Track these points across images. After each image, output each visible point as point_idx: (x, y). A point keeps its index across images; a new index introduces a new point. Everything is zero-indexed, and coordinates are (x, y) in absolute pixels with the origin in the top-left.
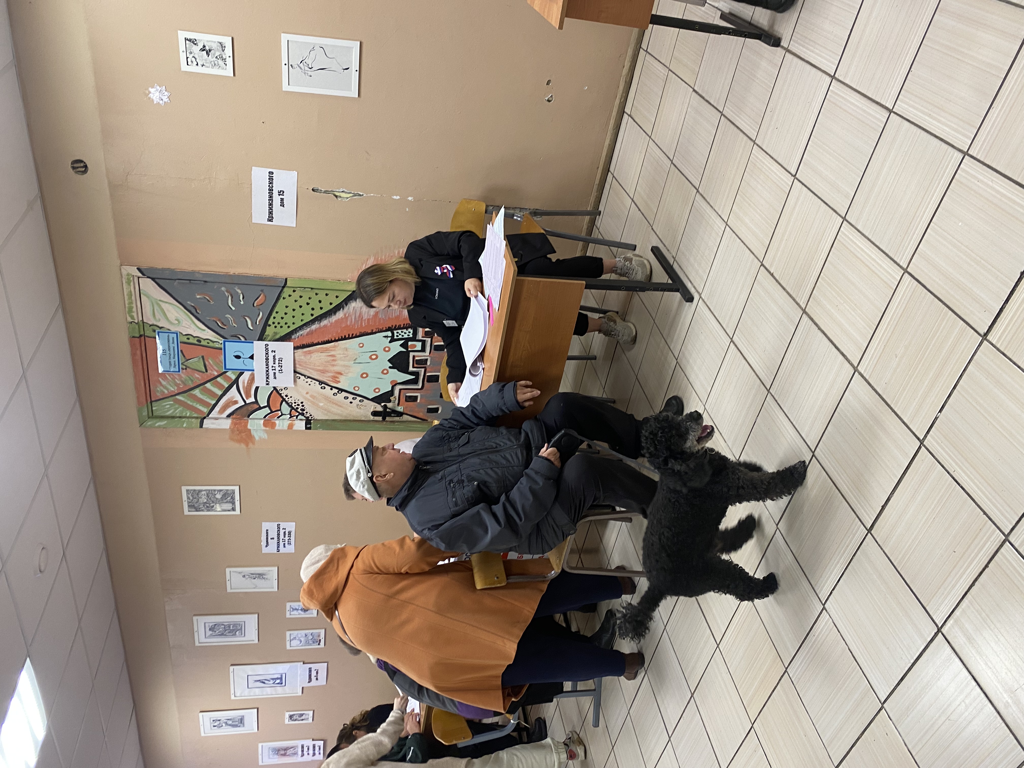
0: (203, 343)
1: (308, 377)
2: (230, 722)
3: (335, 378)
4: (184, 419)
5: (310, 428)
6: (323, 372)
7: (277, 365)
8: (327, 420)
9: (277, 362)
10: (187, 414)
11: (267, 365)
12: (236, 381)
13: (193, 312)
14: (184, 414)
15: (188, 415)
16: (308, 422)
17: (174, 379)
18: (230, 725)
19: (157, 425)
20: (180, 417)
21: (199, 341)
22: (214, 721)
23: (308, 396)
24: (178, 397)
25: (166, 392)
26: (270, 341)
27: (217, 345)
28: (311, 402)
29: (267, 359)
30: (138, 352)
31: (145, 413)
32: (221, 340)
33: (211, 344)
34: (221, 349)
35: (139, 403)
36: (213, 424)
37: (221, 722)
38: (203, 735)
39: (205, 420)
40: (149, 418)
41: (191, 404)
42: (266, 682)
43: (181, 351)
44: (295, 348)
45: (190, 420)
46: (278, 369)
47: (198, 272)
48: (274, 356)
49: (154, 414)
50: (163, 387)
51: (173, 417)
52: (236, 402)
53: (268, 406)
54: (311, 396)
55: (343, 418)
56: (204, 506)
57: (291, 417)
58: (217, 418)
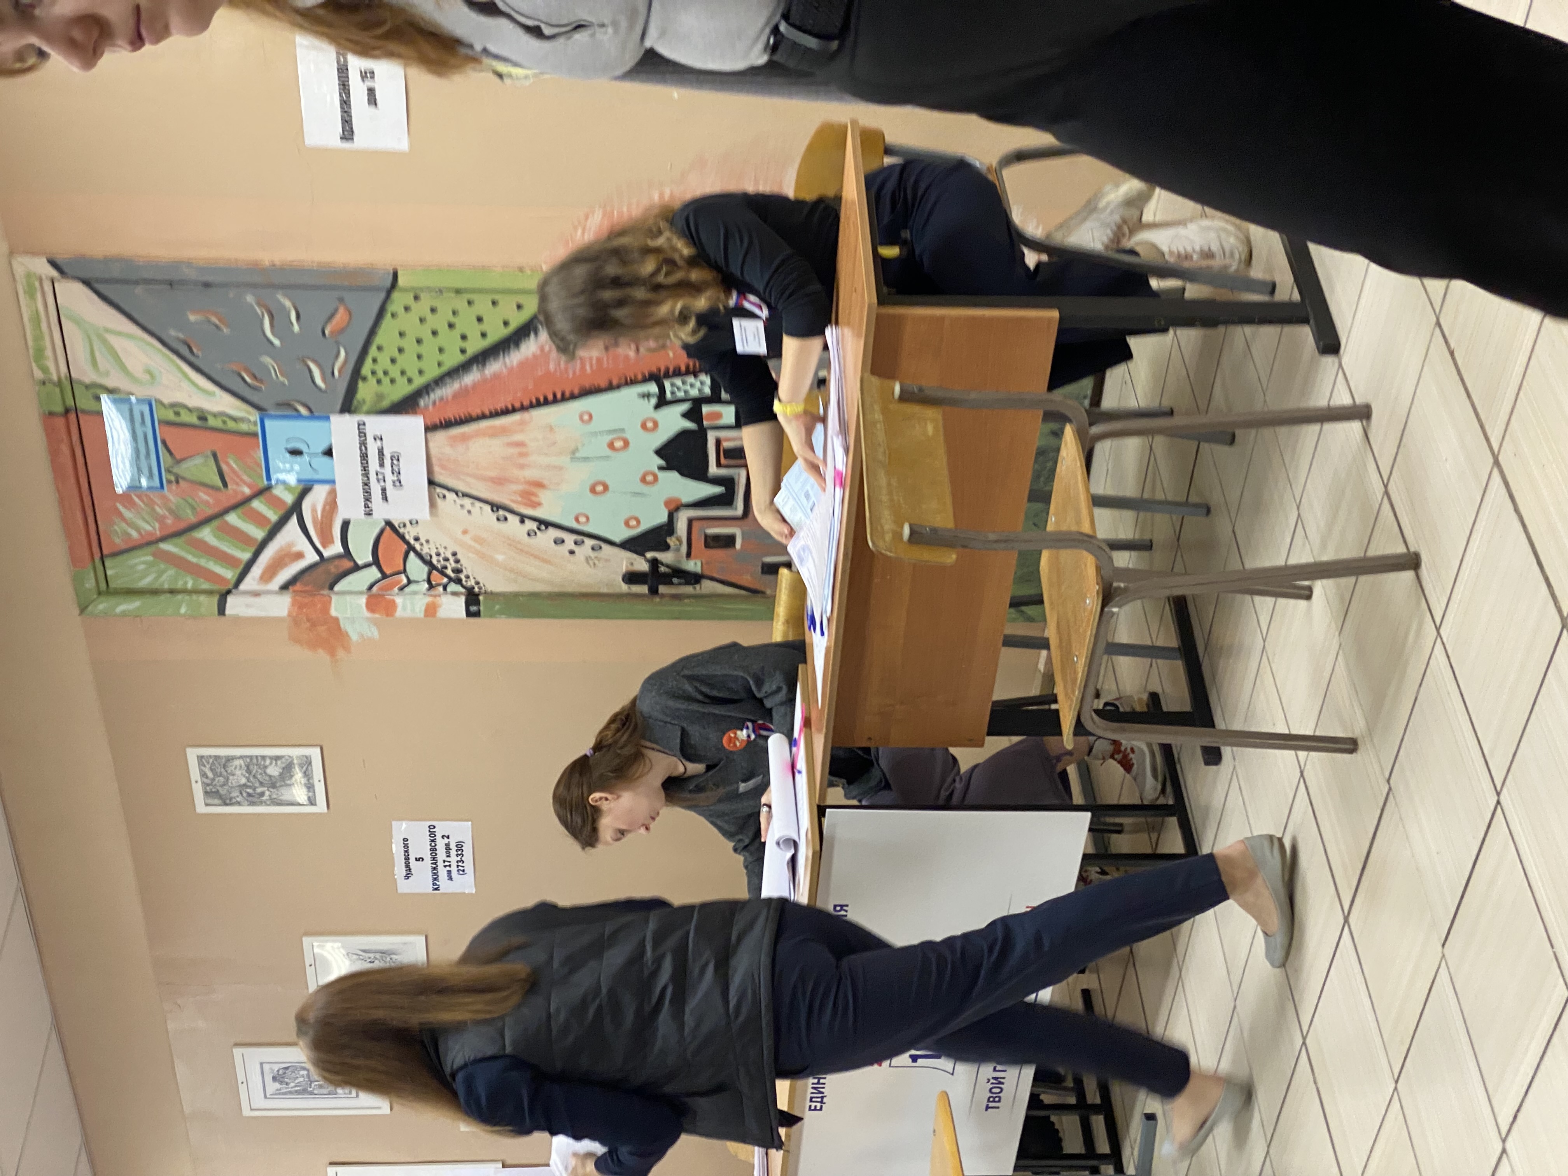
0: (212, 422)
1: (465, 495)
3: (529, 497)
4: (180, 597)
5: (477, 614)
6: (499, 481)
7: (389, 470)
8: (516, 595)
9: (389, 461)
10: (186, 583)
11: (365, 468)
12: (296, 508)
13: (184, 353)
14: (180, 585)
15: (190, 585)
16: (472, 598)
17: (150, 504)
19: (119, 609)
20: (172, 592)
21: (205, 420)
23: (467, 539)
24: (162, 546)
25: (134, 534)
26: (369, 412)
27: (244, 426)
28: (477, 553)
29: (366, 459)
30: (65, 449)
31: (90, 584)
32: (255, 416)
33: (231, 425)
34: (255, 435)
35: (75, 560)
36: (247, 606)
39: (230, 599)
40: (100, 593)
41: (194, 560)
43: (164, 443)
44: (430, 429)
45: (194, 597)
46: (391, 477)
47: (189, 264)
48: (382, 452)
49: (112, 585)
50: (127, 524)
51: (155, 592)
52: (300, 556)
53: (376, 562)
54: (478, 539)
55: (556, 590)
56: (241, 792)
57: (431, 587)
58: (256, 594)
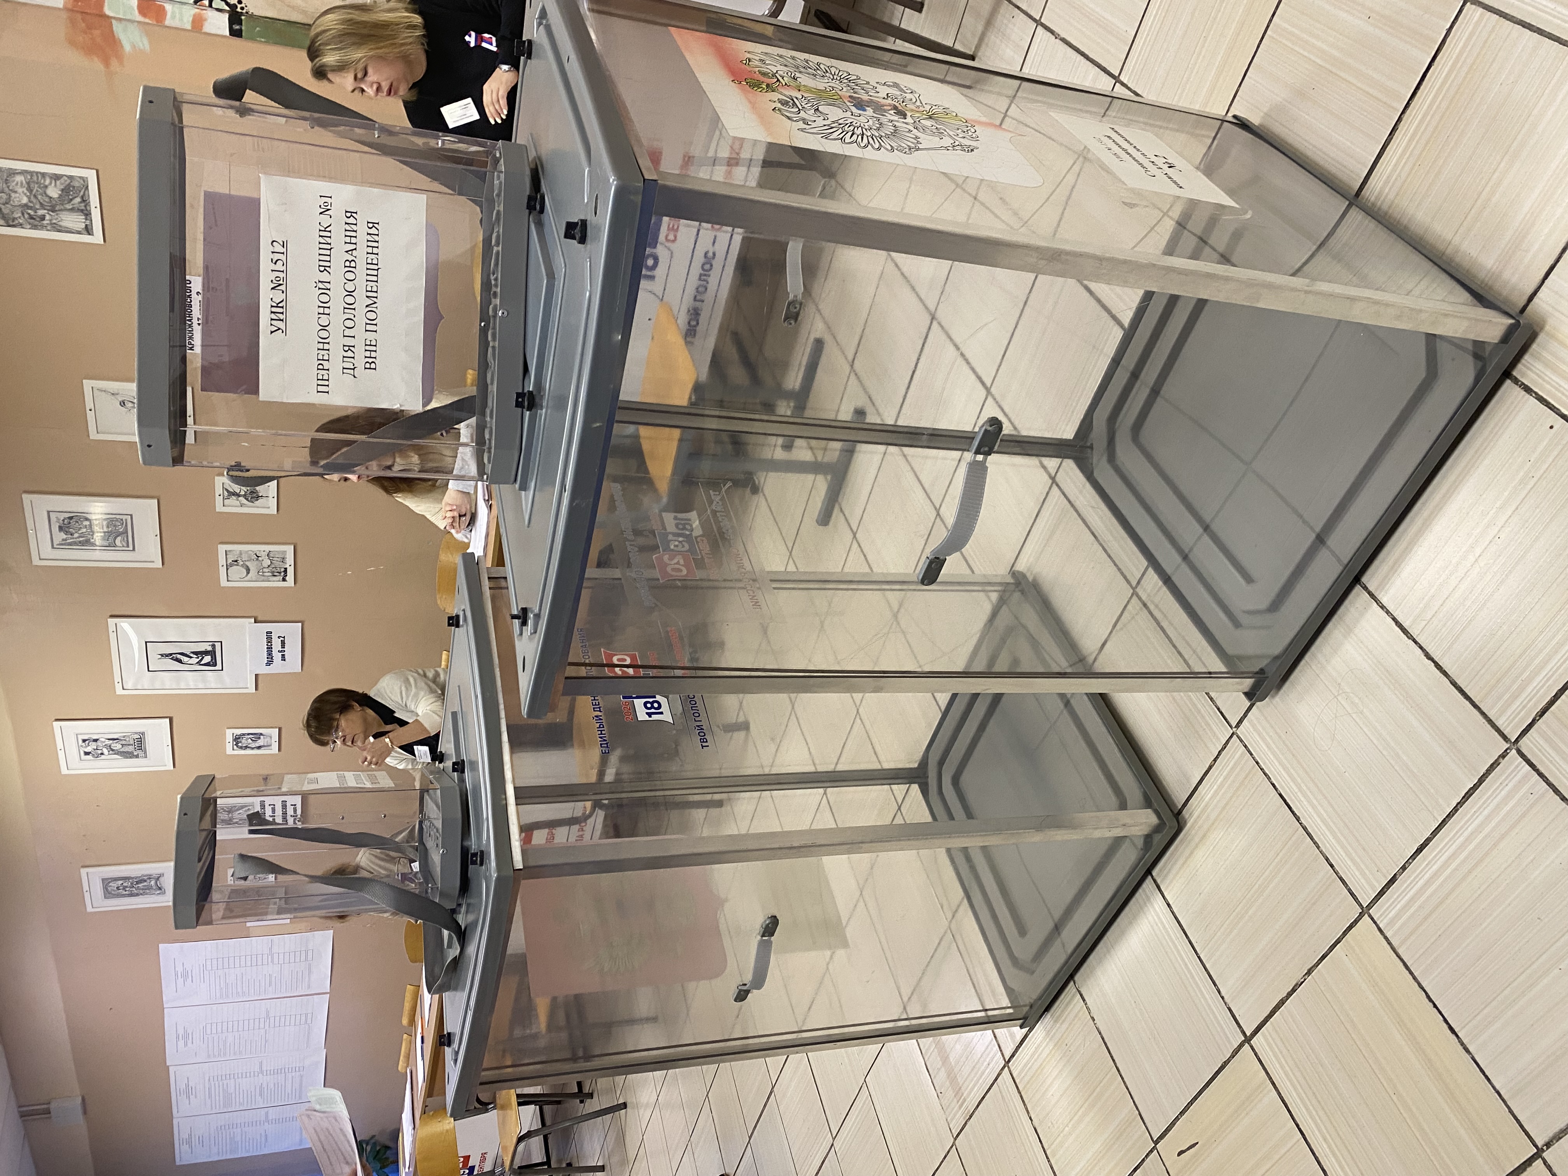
2: (117, 746)
5: (239, 34)
16: (235, 17)
18: (118, 753)
22: (84, 741)
37: (99, 743)
38: (64, 771)
42: (185, 659)
56: (23, 214)
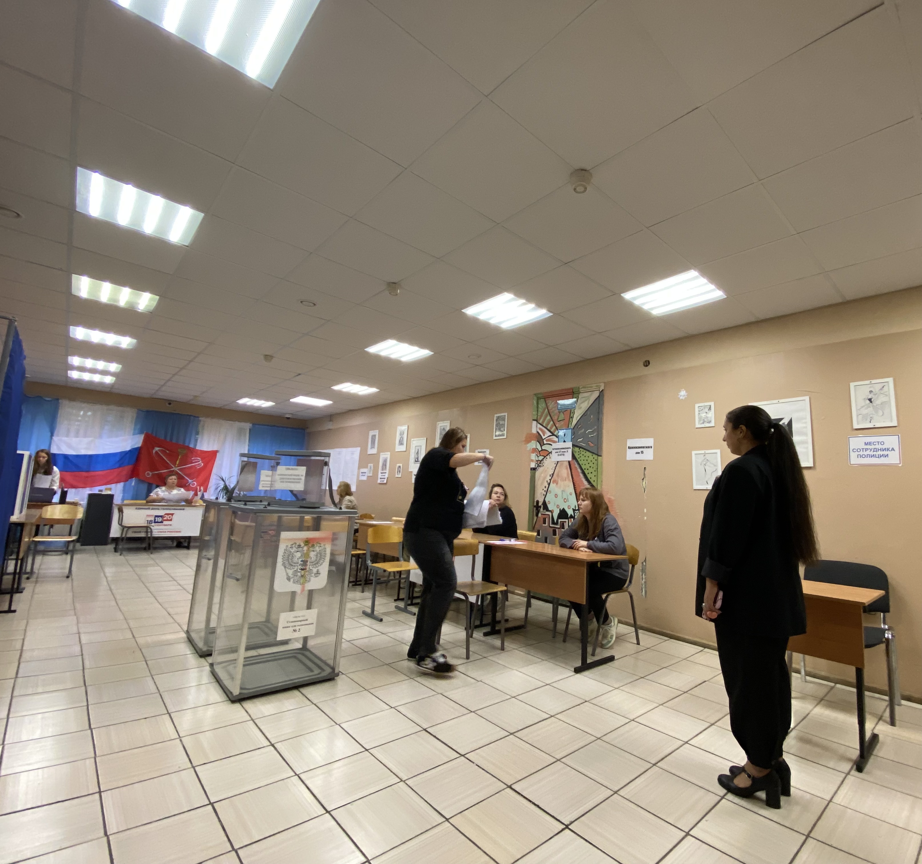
0: (571, 419)
1: (555, 468)
3: (555, 481)
4: (536, 413)
6: (558, 475)
7: (561, 453)
8: (535, 478)
9: (563, 453)
11: (562, 449)
12: (553, 435)
13: (584, 415)
15: (539, 414)
17: (555, 407)
19: (534, 401)
20: (538, 411)
21: (572, 417)
23: (546, 468)
24: (546, 410)
25: (549, 404)
26: (572, 449)
27: (570, 425)
28: (544, 470)
29: (564, 449)
30: (565, 392)
32: (572, 427)
33: (570, 423)
34: (568, 427)
35: (544, 393)
36: (534, 425)
39: (536, 421)
40: (538, 397)
41: (543, 415)
43: (566, 411)
44: (569, 462)
45: (536, 415)
46: (560, 454)
47: (603, 416)
48: (565, 452)
49: (539, 400)
50: (551, 403)
51: (537, 408)
52: (544, 435)
53: (542, 450)
54: (547, 470)
55: (536, 486)
56: (498, 422)
57: (537, 461)
58: (537, 427)
